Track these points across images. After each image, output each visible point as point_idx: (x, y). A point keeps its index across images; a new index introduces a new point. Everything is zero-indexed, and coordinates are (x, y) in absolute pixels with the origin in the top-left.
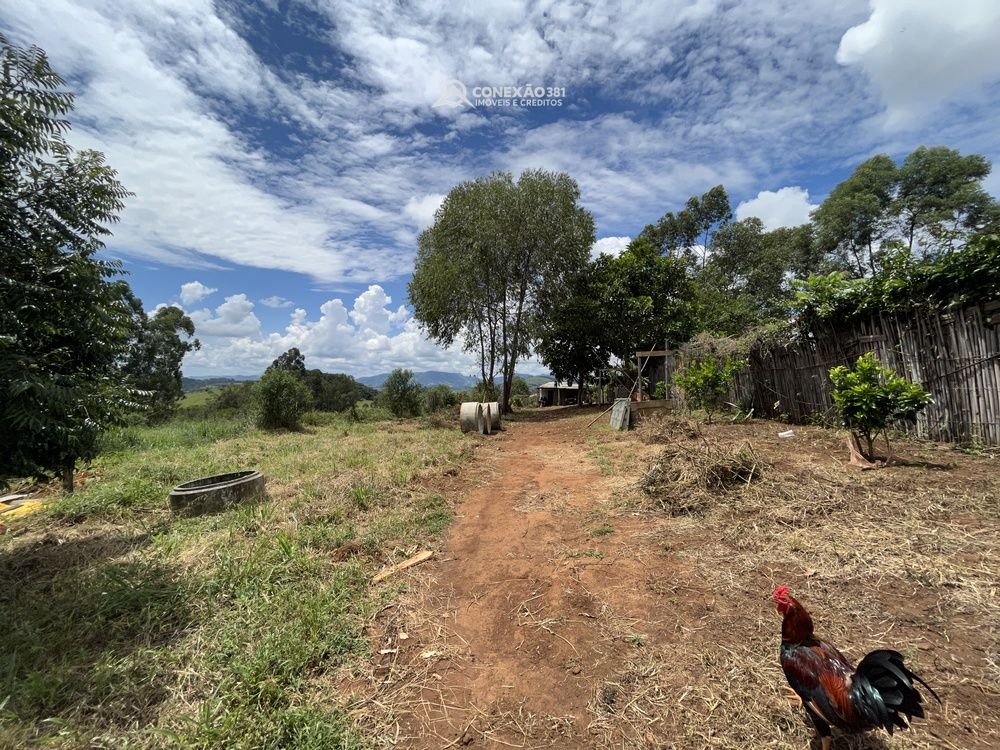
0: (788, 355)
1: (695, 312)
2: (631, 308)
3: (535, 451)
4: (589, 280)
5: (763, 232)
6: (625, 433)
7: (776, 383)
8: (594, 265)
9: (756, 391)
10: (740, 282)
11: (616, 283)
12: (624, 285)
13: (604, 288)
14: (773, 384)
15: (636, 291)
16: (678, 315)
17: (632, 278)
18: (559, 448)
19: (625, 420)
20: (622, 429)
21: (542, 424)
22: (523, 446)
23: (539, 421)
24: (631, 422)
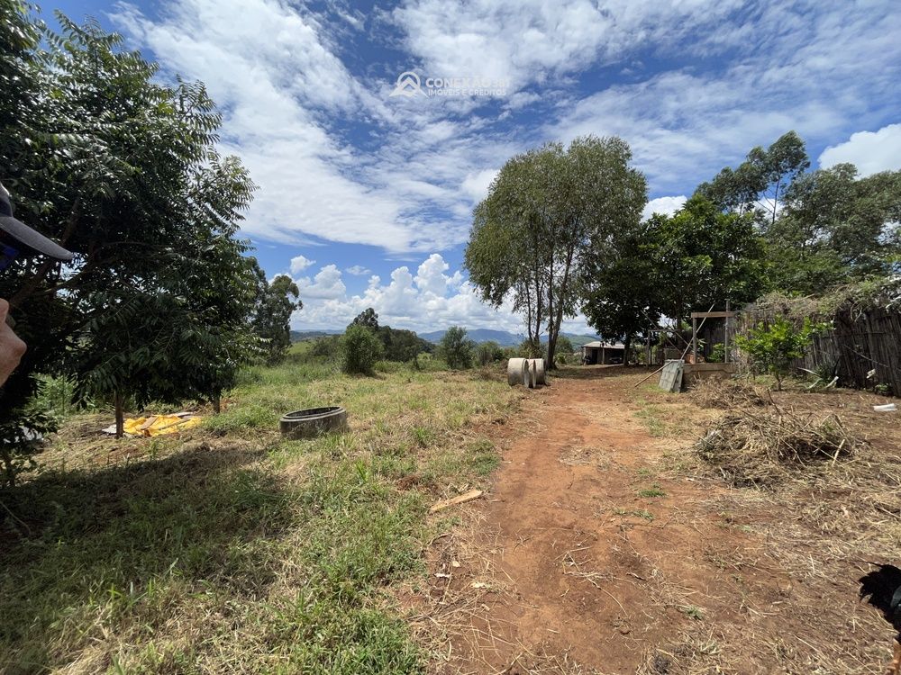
0: (890, 318)
1: (763, 271)
2: (686, 268)
3: (581, 407)
4: (638, 242)
5: (857, 179)
6: (677, 395)
7: (872, 349)
8: (646, 226)
9: (842, 358)
10: (823, 235)
11: (670, 243)
12: (679, 244)
13: (656, 249)
14: (867, 350)
15: (692, 250)
16: (740, 274)
17: (688, 237)
18: (605, 405)
19: (676, 382)
20: (673, 390)
21: (586, 381)
22: (567, 401)
23: (583, 378)
24: (684, 384)
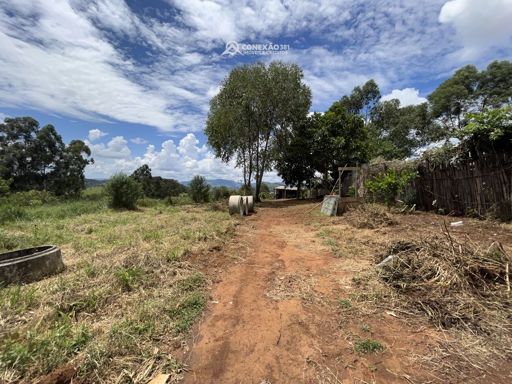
2: (332, 144)
5: (401, 107)
9: (417, 193)
11: (323, 128)
12: (328, 130)
13: (316, 131)
14: (432, 189)
15: (334, 134)
17: (333, 126)
19: (334, 209)
20: (332, 215)
22: (268, 226)
23: (277, 207)
